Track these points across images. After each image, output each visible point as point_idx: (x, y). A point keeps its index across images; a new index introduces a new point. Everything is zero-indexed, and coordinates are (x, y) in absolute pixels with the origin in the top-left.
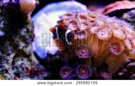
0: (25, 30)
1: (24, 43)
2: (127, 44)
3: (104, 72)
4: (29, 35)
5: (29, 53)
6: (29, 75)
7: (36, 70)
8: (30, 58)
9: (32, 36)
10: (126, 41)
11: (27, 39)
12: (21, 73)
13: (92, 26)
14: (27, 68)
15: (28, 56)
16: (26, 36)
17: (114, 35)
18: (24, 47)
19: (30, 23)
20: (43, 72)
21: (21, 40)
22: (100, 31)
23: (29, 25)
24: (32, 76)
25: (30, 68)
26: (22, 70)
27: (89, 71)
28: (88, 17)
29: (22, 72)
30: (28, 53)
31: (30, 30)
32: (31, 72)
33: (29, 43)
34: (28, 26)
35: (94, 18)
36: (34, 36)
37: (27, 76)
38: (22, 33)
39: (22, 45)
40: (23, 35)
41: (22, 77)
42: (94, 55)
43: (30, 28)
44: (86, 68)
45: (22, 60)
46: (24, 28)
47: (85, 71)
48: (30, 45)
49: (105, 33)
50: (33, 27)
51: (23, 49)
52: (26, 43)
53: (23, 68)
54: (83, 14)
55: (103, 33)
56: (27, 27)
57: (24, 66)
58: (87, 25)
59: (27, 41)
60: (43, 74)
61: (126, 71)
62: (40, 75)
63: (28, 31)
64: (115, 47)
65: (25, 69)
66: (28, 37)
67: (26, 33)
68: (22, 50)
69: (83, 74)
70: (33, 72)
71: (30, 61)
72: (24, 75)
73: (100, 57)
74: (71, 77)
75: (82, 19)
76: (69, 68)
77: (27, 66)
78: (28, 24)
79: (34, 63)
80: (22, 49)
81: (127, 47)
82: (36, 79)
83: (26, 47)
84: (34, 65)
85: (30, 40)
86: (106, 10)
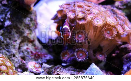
0: (29, 19)
1: (29, 30)
2: (119, 29)
4: (32, 24)
5: (33, 39)
6: (34, 58)
7: (39, 53)
8: (34, 43)
9: (36, 24)
10: (118, 26)
11: (31, 27)
12: (27, 57)
13: (89, 14)
14: (32, 52)
15: (32, 42)
16: (30, 24)
17: (107, 22)
18: (28, 34)
19: (33, 13)
20: (46, 55)
21: (26, 28)
22: (96, 19)
23: (33, 14)
24: (37, 59)
25: (34, 52)
26: (27, 54)
27: (86, 54)
28: (84, 6)
30: (32, 39)
31: (33, 19)
32: (35, 55)
33: (33, 30)
34: (31, 15)
35: (90, 7)
36: (37, 24)
37: (32, 59)
39: (27, 32)
40: (27, 23)
41: (28, 60)
42: (90, 39)
43: (33, 17)
44: (83, 51)
45: (27, 45)
46: (28, 17)
47: (83, 54)
48: (33, 32)
49: (99, 20)
50: (36, 16)
51: (28, 36)
52: (30, 30)
53: (28, 52)
54: (80, 4)
55: (98, 21)
57: (29, 51)
58: (84, 13)
59: (31, 29)
60: (45, 57)
62: (43, 58)
63: (31, 20)
64: (108, 32)
65: (30, 53)
66: (31, 25)
67: (30, 22)
68: (27, 37)
69: (80, 56)
70: (37, 55)
71: (34, 45)
72: (29, 58)
73: (95, 41)
74: (71, 59)
75: (79, 8)
76: (68, 51)
77: (32, 50)
78: (31, 13)
79: (38, 47)
81: (118, 32)
82: (40, 61)
83: (30, 33)
84: (38, 49)
85: (34, 28)
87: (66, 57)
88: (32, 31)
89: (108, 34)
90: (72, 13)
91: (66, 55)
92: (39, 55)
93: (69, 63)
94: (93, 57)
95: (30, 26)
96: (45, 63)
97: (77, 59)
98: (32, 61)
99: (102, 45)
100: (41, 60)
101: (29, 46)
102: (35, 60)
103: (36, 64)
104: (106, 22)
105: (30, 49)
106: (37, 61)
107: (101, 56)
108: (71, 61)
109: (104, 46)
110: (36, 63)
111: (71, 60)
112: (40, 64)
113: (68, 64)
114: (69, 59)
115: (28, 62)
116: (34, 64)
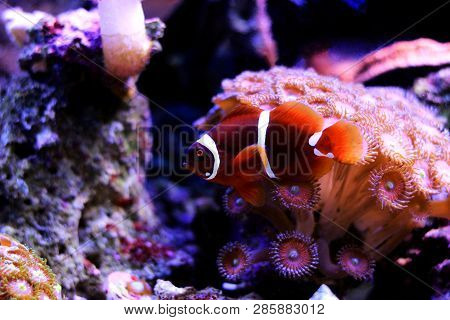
0: (120, 126)
1: (117, 164)
3: (352, 257)
4: (130, 143)
5: (131, 195)
6: (130, 260)
7: (149, 244)
8: (133, 209)
11: (124, 154)
12: (106, 254)
14: (123, 240)
16: (121, 144)
18: (114, 177)
19: (134, 107)
20: (170, 253)
21: (108, 155)
23: (132, 111)
24: (138, 264)
25: (131, 239)
26: (107, 246)
28: (307, 89)
29: (109, 250)
30: (126, 196)
31: (134, 127)
32: (133, 251)
33: (130, 164)
34: (127, 114)
37: (122, 263)
38: (109, 136)
39: (110, 169)
40: (111, 141)
41: (109, 266)
42: (322, 205)
43: (134, 120)
45: (109, 215)
46: (117, 120)
48: (132, 171)
50: (143, 118)
51: (113, 184)
52: (122, 163)
53: (111, 240)
56: (125, 117)
57: (113, 234)
59: (125, 159)
60: (167, 258)
61: (417, 252)
62: (161, 261)
63: (127, 130)
64: (391, 185)
65: (117, 242)
66: (126, 147)
67: (121, 136)
68: (109, 187)
69: (292, 259)
70: (140, 251)
71: (134, 217)
72: (114, 260)
73: (338, 210)
74: (253, 268)
77: (124, 233)
78: (127, 108)
79: (146, 223)
80: (110, 182)
82: (148, 271)
83: (121, 176)
84: (146, 231)
85: (133, 156)
86: (366, 68)
88: (128, 169)
92: (146, 250)
93: (246, 281)
94: (330, 266)
95: (122, 150)
96: (165, 278)
98: (122, 270)
99: (361, 227)
100: (151, 268)
101: (116, 219)
102: (134, 267)
103: (133, 279)
104: (378, 150)
105: (117, 230)
106: (138, 271)
107: (355, 264)
108: (254, 276)
109: (368, 230)
110: (137, 276)
111: (254, 271)
112: (148, 280)
113: (243, 285)
114: (250, 269)
115: (109, 274)
116: (129, 279)
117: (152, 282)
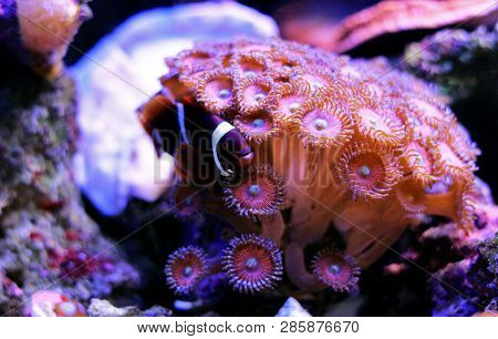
0: (45, 113)
1: (42, 158)
2: (412, 161)
3: (330, 264)
4: (57, 132)
5: (60, 195)
6: (60, 276)
7: (83, 256)
8: (63, 213)
9: (72, 134)
10: (410, 148)
11: (51, 145)
12: (31, 269)
13: (283, 96)
14: (51, 253)
15: (54, 208)
16: (46, 133)
17: (361, 130)
18: (38, 174)
19: (62, 89)
20: (109, 266)
21: (30, 148)
22: (312, 114)
23: (59, 94)
24: (70, 280)
25: (61, 251)
26: (31, 260)
27: (271, 258)
28: (269, 63)
29: (35, 265)
30: (55, 198)
31: (62, 113)
32: (64, 265)
33: (58, 158)
34: (53, 96)
35: (290, 65)
36: (78, 132)
37: (50, 280)
38: (31, 126)
39: (33, 165)
40: (34, 130)
41: (35, 284)
42: (293, 201)
43: (61, 104)
44: (260, 247)
45: (33, 222)
46: (41, 104)
47: (258, 259)
48: (61, 167)
49: (327, 121)
50: (74, 102)
51: (38, 183)
52: (48, 158)
53: (36, 252)
54: (251, 52)
55: (320, 122)
56: (51, 101)
57: (39, 244)
58: (266, 90)
59: (49, 151)
60: (105, 271)
61: (414, 256)
62: (98, 276)
63: (53, 116)
64: (366, 170)
65: (44, 255)
66: (52, 137)
67: (46, 124)
68: (32, 186)
69: (250, 270)
70: (72, 264)
71: (65, 224)
72: (40, 276)
73: (313, 207)
74: (210, 280)
75: (247, 69)
76: (197, 251)
77: (51, 244)
78: (52, 89)
79: (80, 231)
80: (33, 181)
81: (411, 173)
82: (82, 289)
83: (47, 173)
84: (80, 240)
85: (62, 148)
86: (347, 34)
87: (187, 276)
88: (55, 164)
89: (363, 176)
90: (220, 89)
91: (188, 270)
92: (79, 262)
93: (203, 298)
94: (305, 277)
95: (47, 141)
96: (103, 297)
97: (236, 281)
98: (51, 289)
99: (343, 227)
100: (86, 286)
101: (42, 227)
102: (64, 284)
103: (64, 299)
104: (355, 127)
105: (44, 240)
106: (70, 289)
107: (334, 272)
108: (213, 291)
109: (351, 230)
110: (69, 296)
111: (213, 284)
112: (82, 301)
113: (199, 303)
114: (205, 283)
115: (33, 293)
116: (58, 299)
117: (86, 302)
